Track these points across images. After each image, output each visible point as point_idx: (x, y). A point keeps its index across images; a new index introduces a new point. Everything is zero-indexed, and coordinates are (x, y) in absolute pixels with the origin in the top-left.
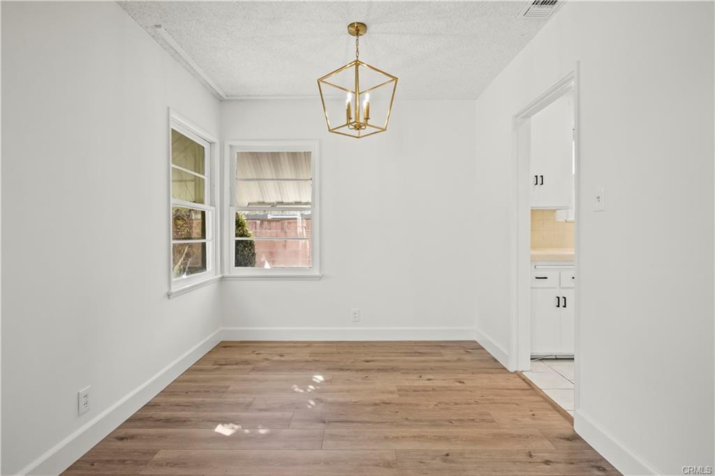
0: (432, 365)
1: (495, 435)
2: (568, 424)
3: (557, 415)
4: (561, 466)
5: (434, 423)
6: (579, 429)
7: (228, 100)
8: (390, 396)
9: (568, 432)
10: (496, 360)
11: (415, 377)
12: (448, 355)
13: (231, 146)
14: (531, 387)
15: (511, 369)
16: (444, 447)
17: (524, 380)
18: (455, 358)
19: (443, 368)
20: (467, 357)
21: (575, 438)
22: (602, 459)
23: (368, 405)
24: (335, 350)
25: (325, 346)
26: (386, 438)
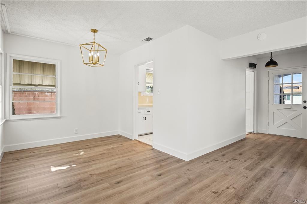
0: (111, 142)
1: (137, 153)
2: (151, 147)
3: (148, 146)
4: (153, 154)
5: (120, 154)
6: (154, 147)
7: (11, 34)
8: (103, 152)
9: (152, 148)
10: (128, 138)
11: (107, 146)
12: (113, 139)
13: (10, 56)
14: (140, 142)
15: (133, 139)
16: (127, 158)
17: (138, 141)
18: (116, 140)
19: (114, 143)
20: (119, 139)
21: (153, 149)
22: (160, 151)
23: (98, 155)
24: (70, 145)
25: (65, 145)
26: (110, 160)
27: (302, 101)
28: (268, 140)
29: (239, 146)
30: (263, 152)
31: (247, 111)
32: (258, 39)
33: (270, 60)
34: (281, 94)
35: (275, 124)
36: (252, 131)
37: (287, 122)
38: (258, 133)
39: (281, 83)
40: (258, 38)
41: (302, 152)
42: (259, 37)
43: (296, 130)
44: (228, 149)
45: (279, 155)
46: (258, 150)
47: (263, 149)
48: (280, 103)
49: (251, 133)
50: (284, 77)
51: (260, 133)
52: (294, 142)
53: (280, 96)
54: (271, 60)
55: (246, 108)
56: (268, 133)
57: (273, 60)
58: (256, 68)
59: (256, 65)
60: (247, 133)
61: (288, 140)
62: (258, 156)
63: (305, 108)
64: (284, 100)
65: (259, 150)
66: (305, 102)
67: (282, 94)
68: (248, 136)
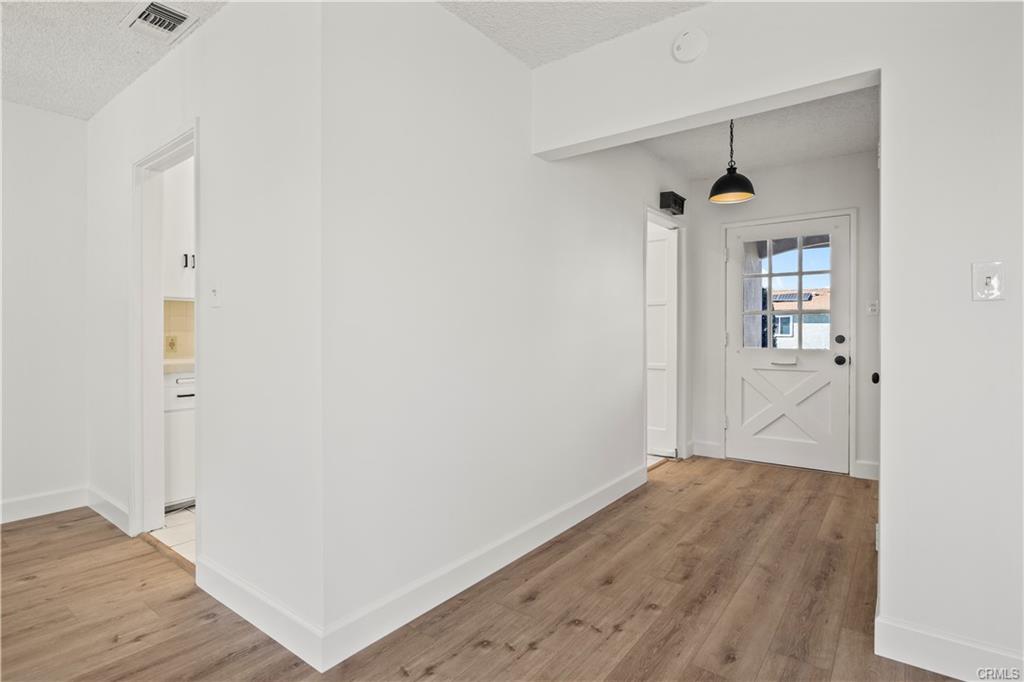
14: (156, 549)
15: (134, 533)
17: (149, 542)
20: (59, 536)
27: (831, 338)
28: (724, 487)
29: (611, 530)
30: (698, 559)
31: (650, 374)
32: (677, 60)
33: (726, 173)
34: (764, 313)
35: (746, 423)
36: (671, 452)
37: (784, 415)
38: (694, 458)
39: (767, 272)
40: (676, 52)
41: (838, 542)
42: (678, 48)
43: (815, 442)
44: (562, 553)
45: (760, 566)
46: (681, 544)
47: (702, 539)
48: (764, 344)
49: (668, 458)
50: (774, 257)
51: (699, 457)
52: (810, 492)
53: (764, 320)
54: (732, 170)
55: (650, 364)
56: (723, 457)
57: (738, 171)
58: (682, 212)
59: (682, 200)
60: (652, 462)
61: (786, 482)
62: (679, 587)
63: (840, 361)
64: (776, 335)
65: (688, 544)
66: (840, 339)
67: (768, 313)
68: (657, 475)
